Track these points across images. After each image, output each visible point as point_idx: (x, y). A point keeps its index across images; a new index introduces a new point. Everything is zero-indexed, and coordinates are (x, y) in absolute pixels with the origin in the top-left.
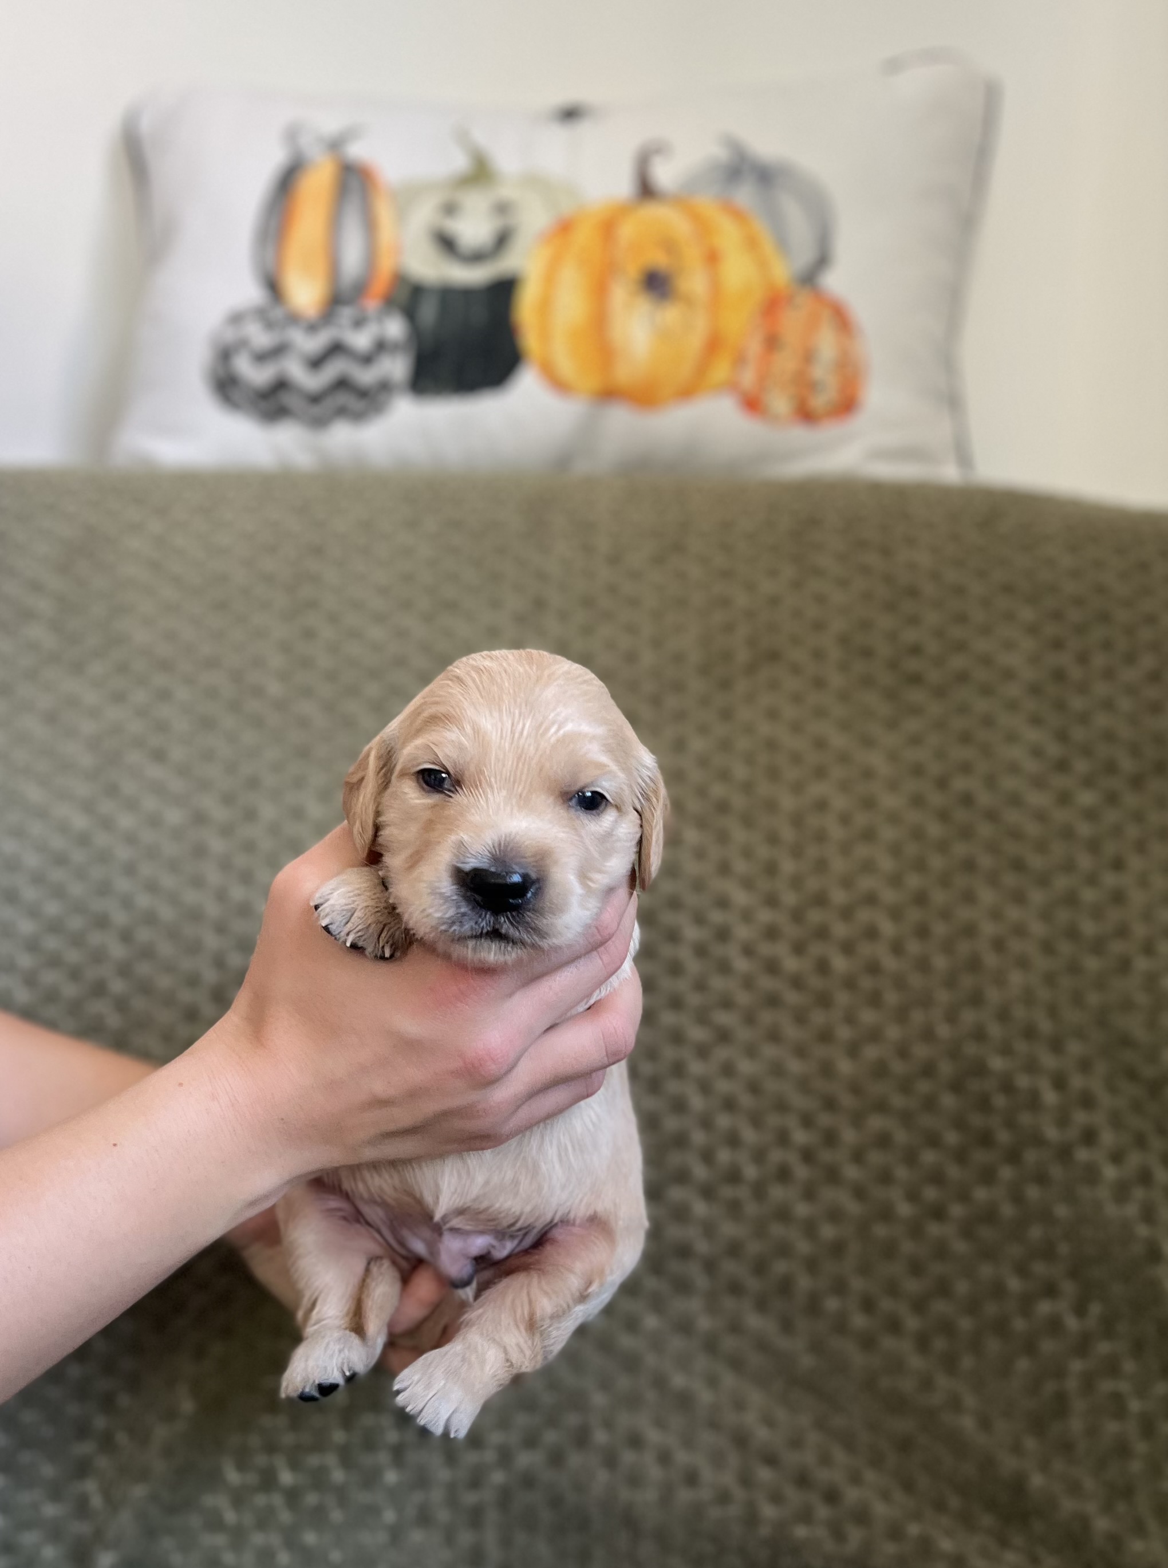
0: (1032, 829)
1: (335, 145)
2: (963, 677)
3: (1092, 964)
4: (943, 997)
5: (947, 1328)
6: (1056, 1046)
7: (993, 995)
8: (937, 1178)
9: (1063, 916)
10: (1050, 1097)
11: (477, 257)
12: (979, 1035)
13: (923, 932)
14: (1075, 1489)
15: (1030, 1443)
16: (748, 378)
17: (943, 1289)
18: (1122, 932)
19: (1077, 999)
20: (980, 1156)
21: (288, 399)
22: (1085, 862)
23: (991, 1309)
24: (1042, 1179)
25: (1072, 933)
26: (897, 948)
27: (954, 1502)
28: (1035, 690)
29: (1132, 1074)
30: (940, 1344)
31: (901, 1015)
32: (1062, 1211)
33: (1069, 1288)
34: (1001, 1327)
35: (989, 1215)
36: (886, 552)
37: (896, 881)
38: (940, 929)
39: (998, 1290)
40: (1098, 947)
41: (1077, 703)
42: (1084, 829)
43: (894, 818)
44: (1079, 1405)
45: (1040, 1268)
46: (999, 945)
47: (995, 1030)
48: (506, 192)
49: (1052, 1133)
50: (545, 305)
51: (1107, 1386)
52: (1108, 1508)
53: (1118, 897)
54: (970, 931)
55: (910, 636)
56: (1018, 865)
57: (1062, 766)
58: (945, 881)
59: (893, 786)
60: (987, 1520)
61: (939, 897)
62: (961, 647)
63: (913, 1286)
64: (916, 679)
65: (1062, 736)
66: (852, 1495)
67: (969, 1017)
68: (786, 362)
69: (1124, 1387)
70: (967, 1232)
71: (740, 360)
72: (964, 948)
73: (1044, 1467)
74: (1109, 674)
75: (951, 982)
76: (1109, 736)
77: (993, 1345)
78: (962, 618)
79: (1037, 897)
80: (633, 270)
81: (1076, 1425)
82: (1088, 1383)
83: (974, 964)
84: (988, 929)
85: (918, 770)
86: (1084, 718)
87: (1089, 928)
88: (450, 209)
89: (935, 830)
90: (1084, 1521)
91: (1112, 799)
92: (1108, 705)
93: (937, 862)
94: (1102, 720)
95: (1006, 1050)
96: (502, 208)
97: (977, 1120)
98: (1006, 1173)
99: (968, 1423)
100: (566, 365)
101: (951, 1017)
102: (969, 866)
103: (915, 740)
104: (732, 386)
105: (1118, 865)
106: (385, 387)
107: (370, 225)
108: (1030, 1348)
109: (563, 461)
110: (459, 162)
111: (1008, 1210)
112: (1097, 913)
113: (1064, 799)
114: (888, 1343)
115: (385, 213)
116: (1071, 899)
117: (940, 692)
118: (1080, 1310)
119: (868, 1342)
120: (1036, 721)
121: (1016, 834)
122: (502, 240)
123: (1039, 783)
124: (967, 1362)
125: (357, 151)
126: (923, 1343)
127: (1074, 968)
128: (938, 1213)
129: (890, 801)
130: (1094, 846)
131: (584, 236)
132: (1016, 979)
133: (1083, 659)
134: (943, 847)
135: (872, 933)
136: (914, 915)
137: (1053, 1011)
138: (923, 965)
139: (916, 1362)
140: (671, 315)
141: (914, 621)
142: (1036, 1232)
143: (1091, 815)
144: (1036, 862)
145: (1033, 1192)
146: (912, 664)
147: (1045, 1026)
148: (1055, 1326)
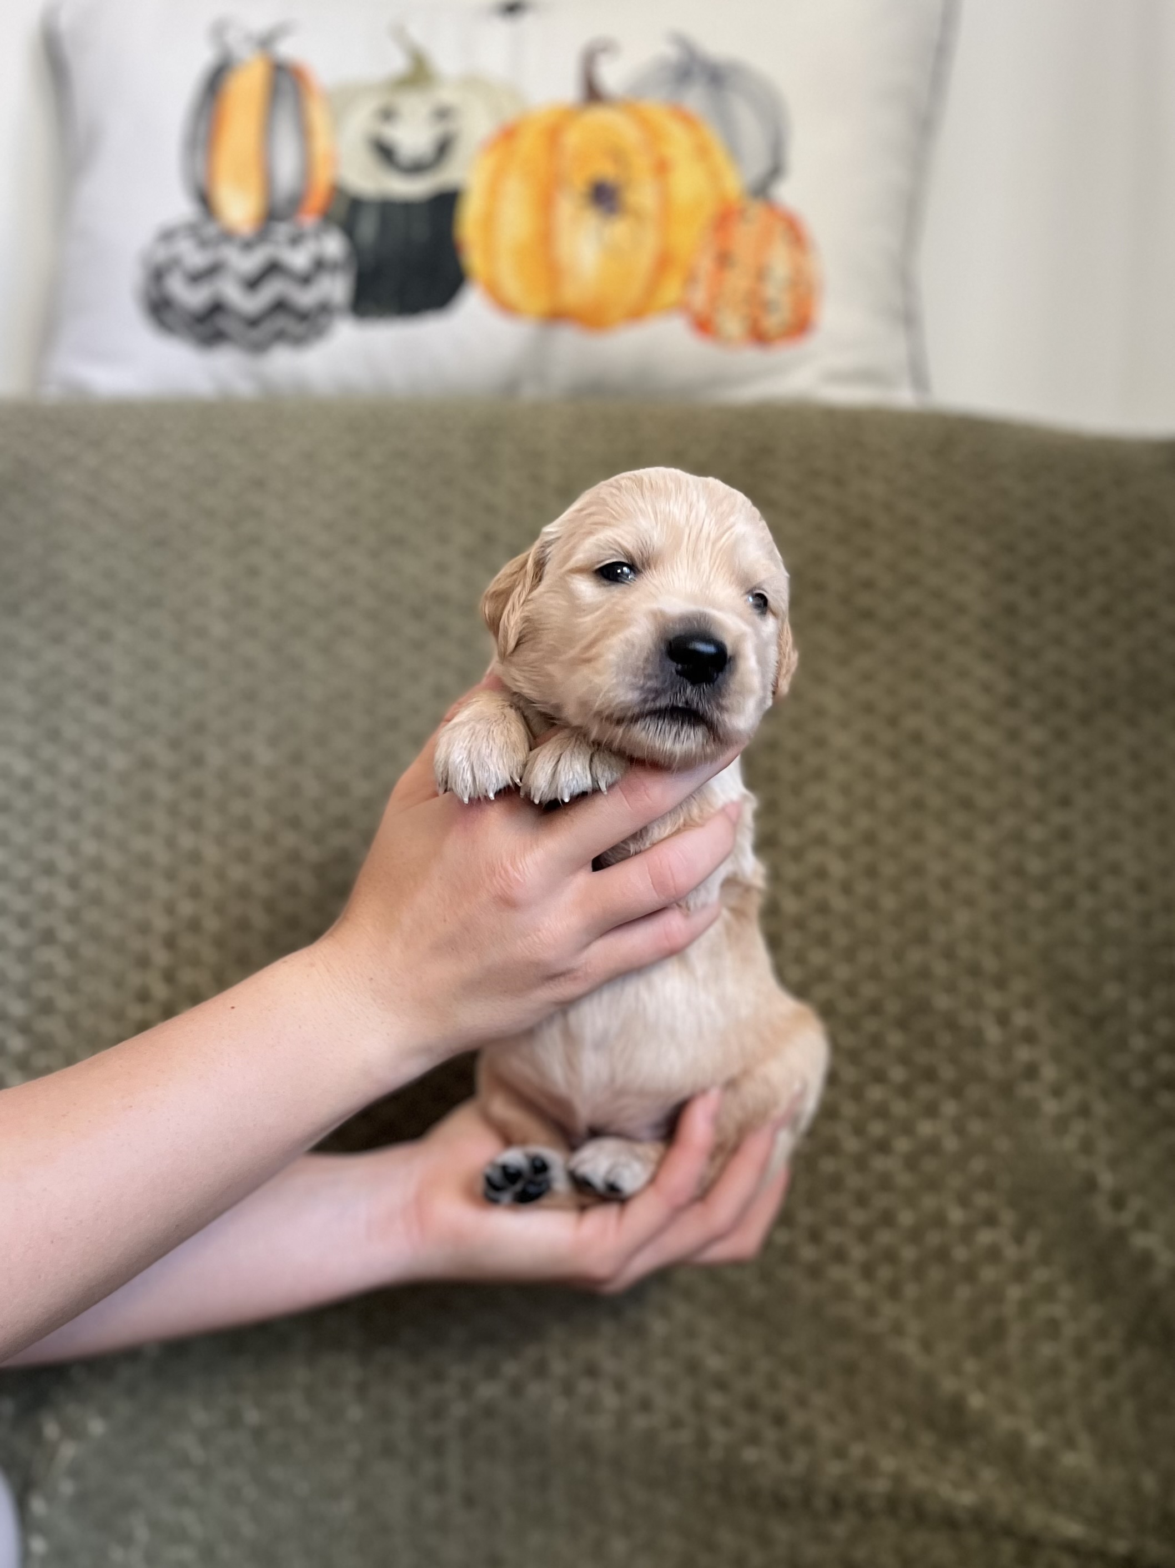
0: (982, 767)
1: (266, 42)
2: (914, 612)
3: (1037, 901)
4: (891, 937)
5: (890, 1256)
6: (1000, 983)
7: (940, 934)
8: (882, 1112)
9: (1010, 854)
10: (993, 1034)
11: (417, 168)
12: (924, 973)
13: (871, 872)
14: (1010, 1407)
15: (971, 1366)
16: (699, 298)
17: (887, 1219)
18: (1068, 869)
19: (1022, 936)
20: (925, 1092)
21: (223, 323)
22: (1033, 799)
23: (934, 1238)
24: (983, 1112)
25: (1019, 871)
26: (847, 888)
27: (897, 1423)
28: (986, 625)
29: (1073, 1010)
30: (885, 1273)
31: (849, 954)
32: (1003, 1145)
33: (1008, 1217)
34: (942, 1255)
35: (933, 1147)
36: (838, 482)
37: (845, 821)
38: (889, 869)
39: (939, 1220)
40: (1043, 884)
41: (1028, 638)
42: (1033, 767)
43: (845, 758)
44: (1016, 1331)
45: (982, 1199)
46: (946, 884)
47: (941, 968)
48: (447, 95)
49: (994, 1069)
50: (489, 220)
51: (1043, 1311)
52: (1041, 1424)
53: (1064, 835)
54: (917, 870)
55: (864, 569)
56: (966, 804)
57: (1012, 702)
58: (894, 820)
59: (844, 724)
60: (927, 1439)
61: (889, 837)
62: (912, 581)
63: (858, 1217)
64: (867, 615)
65: (1012, 672)
66: (798, 1419)
67: (915, 956)
68: (738, 281)
69: (1058, 1310)
70: (911, 1162)
71: (690, 279)
72: (912, 887)
73: (982, 1386)
74: (1060, 608)
75: (897, 920)
76: (1059, 672)
77: (936, 1274)
78: (914, 551)
79: (985, 835)
80: (579, 183)
81: (1013, 1345)
82: (1025, 1307)
83: (921, 904)
84: (937, 868)
85: (868, 708)
86: (1034, 654)
87: (1035, 866)
88: (388, 115)
89: (885, 768)
90: (1017, 1439)
91: (1061, 735)
92: (1059, 640)
93: (887, 802)
94: (1052, 656)
95: (951, 988)
96: (443, 114)
97: (923, 1057)
98: (950, 1108)
99: (909, 1348)
100: (512, 286)
101: (898, 956)
102: (918, 805)
103: (867, 677)
104: (683, 307)
105: (1065, 802)
106: (325, 309)
107: (304, 132)
108: (970, 1273)
109: (510, 387)
110: (398, 63)
111: (951, 1144)
112: (1043, 850)
113: (1013, 736)
114: (836, 1273)
115: (319, 116)
116: (1017, 837)
117: (891, 628)
118: (1019, 1239)
119: (815, 1272)
120: (987, 656)
121: (965, 772)
122: (443, 148)
123: (989, 720)
124: (911, 1290)
125: (287, 49)
126: (867, 1272)
127: (1020, 906)
128: (883, 1147)
129: (841, 739)
130: (1041, 784)
131: (529, 144)
132: (963, 918)
133: (1034, 592)
134: (892, 786)
135: (821, 874)
136: (863, 856)
137: (998, 949)
138: (871, 905)
139: (861, 1290)
140: (619, 230)
141: (866, 553)
142: (978, 1165)
143: (1039, 752)
144: (985, 800)
145: (976, 1127)
146: (864, 599)
147: (990, 963)
148: (994, 1254)
